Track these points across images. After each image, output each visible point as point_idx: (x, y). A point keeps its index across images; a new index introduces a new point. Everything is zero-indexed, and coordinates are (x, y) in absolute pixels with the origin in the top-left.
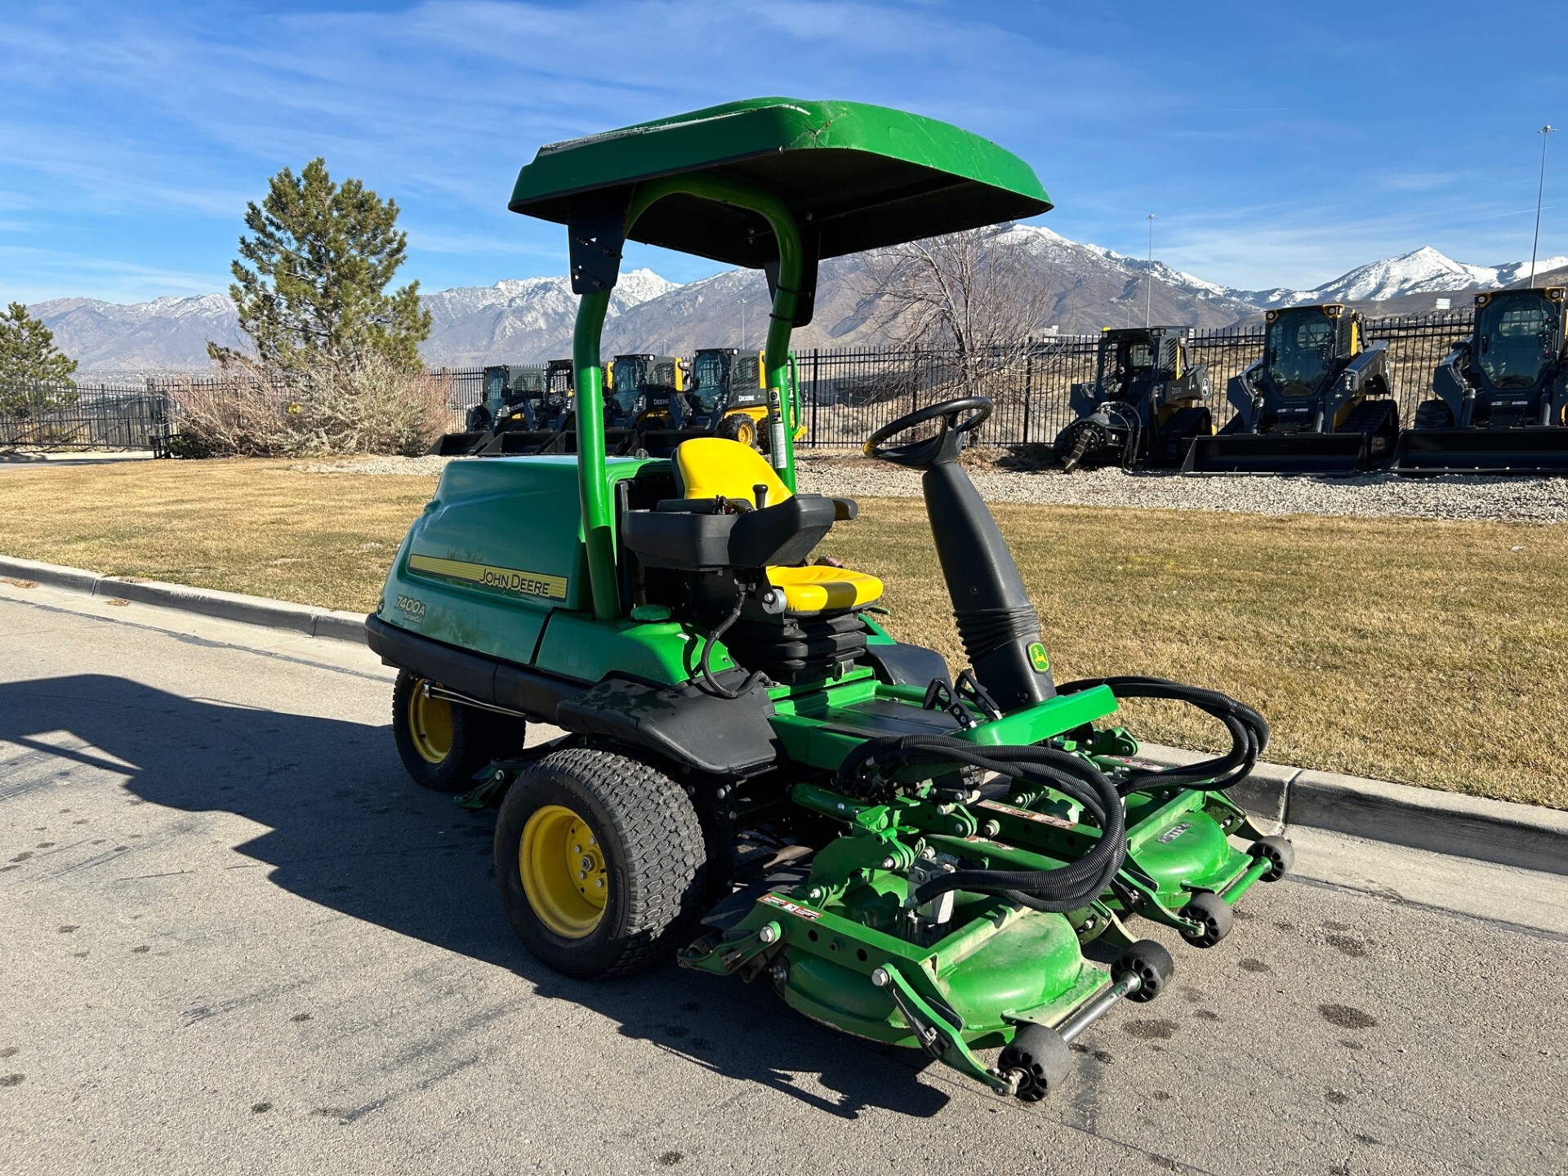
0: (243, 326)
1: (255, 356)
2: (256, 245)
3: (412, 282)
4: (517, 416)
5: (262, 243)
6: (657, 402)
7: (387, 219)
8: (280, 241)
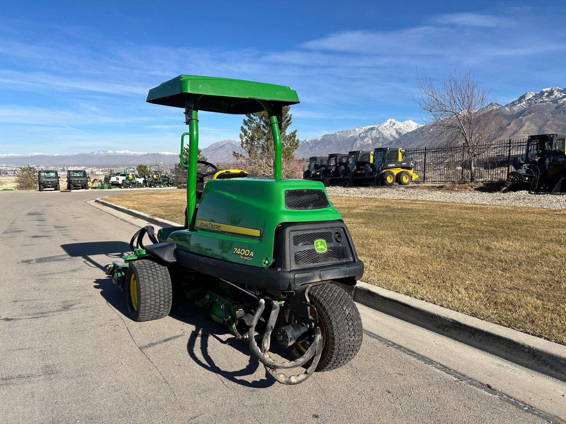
0: (242, 146)
1: (247, 155)
2: (248, 121)
3: (295, 130)
4: (318, 173)
5: (250, 121)
6: (361, 167)
7: (286, 111)
8: (255, 120)
